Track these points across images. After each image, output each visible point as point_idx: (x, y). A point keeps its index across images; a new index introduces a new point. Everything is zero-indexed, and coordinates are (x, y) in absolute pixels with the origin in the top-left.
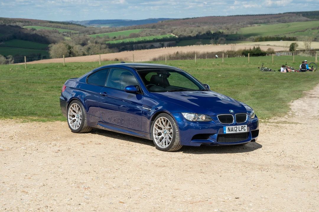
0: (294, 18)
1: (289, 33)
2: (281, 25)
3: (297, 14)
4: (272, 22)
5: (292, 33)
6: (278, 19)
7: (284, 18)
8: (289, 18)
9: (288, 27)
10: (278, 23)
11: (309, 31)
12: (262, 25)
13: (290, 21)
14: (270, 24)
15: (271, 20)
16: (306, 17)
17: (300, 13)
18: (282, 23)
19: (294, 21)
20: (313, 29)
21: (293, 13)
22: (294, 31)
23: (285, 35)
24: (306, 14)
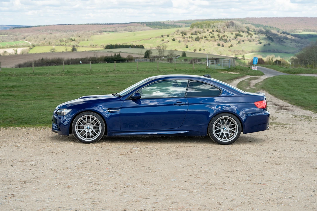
0: (138, 27)
1: (136, 41)
2: (128, 33)
3: (141, 24)
4: (120, 31)
5: (138, 41)
6: (124, 28)
7: (130, 27)
8: (134, 27)
9: (134, 35)
10: (125, 31)
11: (153, 39)
12: (111, 34)
13: (136, 30)
14: (117, 33)
15: (118, 29)
16: (149, 27)
17: (144, 23)
18: (129, 31)
19: (139, 30)
20: (156, 38)
21: (138, 23)
22: (140, 40)
23: (132, 43)
24: (149, 24)
